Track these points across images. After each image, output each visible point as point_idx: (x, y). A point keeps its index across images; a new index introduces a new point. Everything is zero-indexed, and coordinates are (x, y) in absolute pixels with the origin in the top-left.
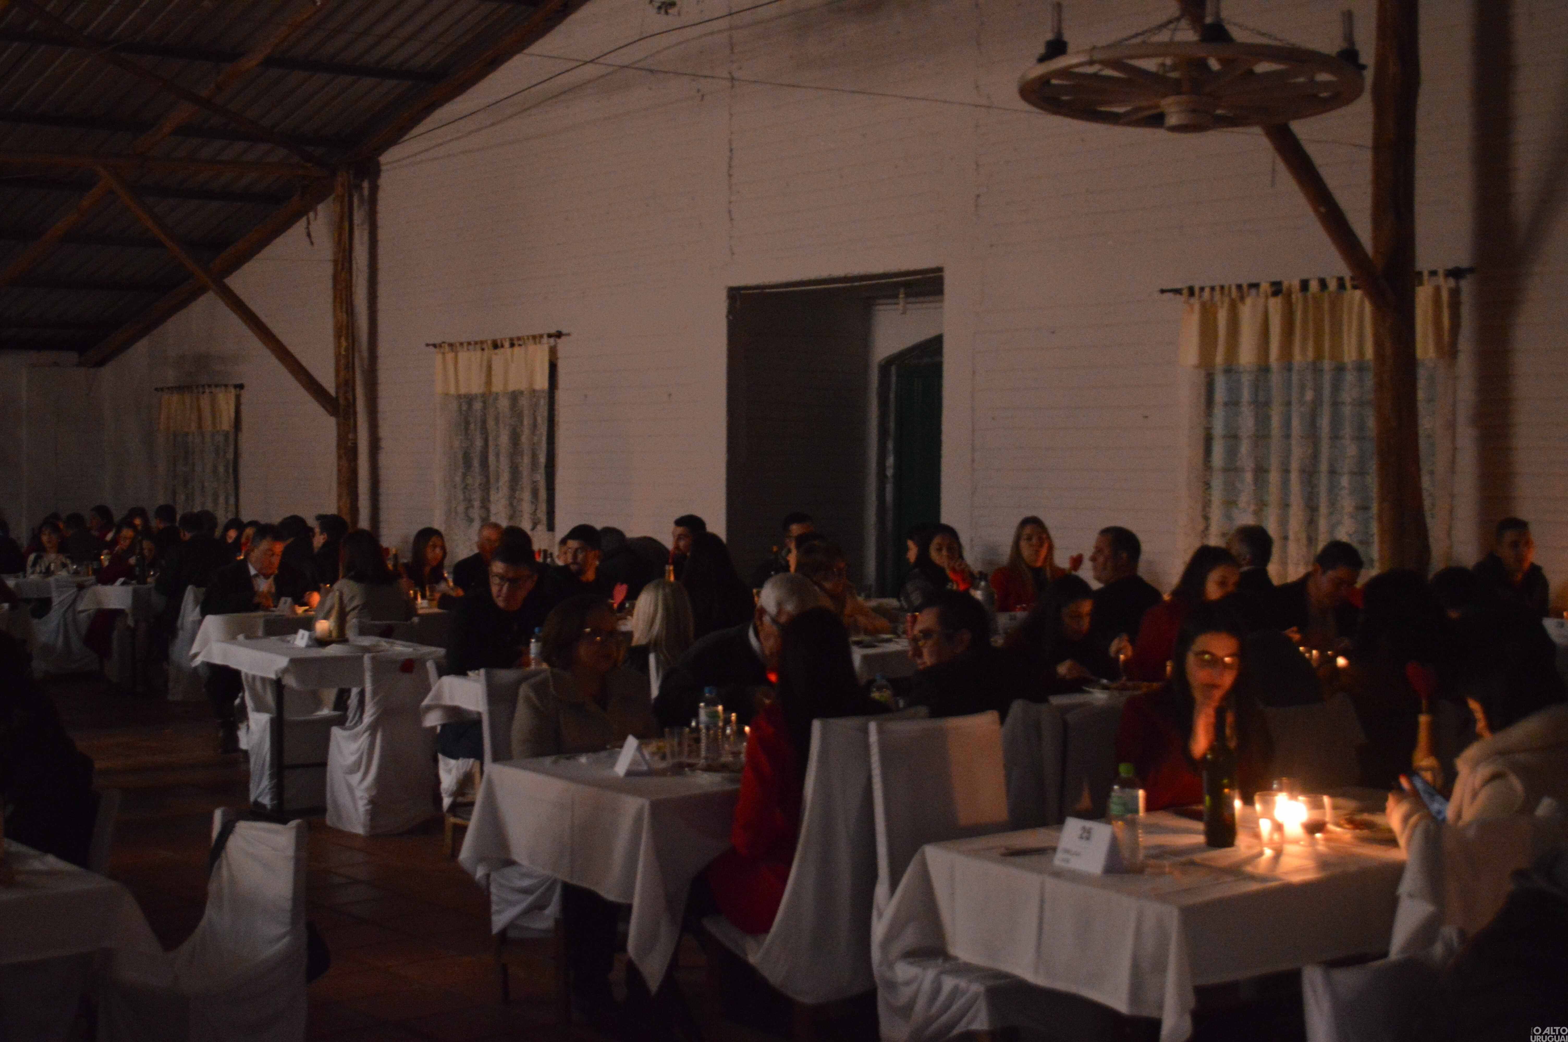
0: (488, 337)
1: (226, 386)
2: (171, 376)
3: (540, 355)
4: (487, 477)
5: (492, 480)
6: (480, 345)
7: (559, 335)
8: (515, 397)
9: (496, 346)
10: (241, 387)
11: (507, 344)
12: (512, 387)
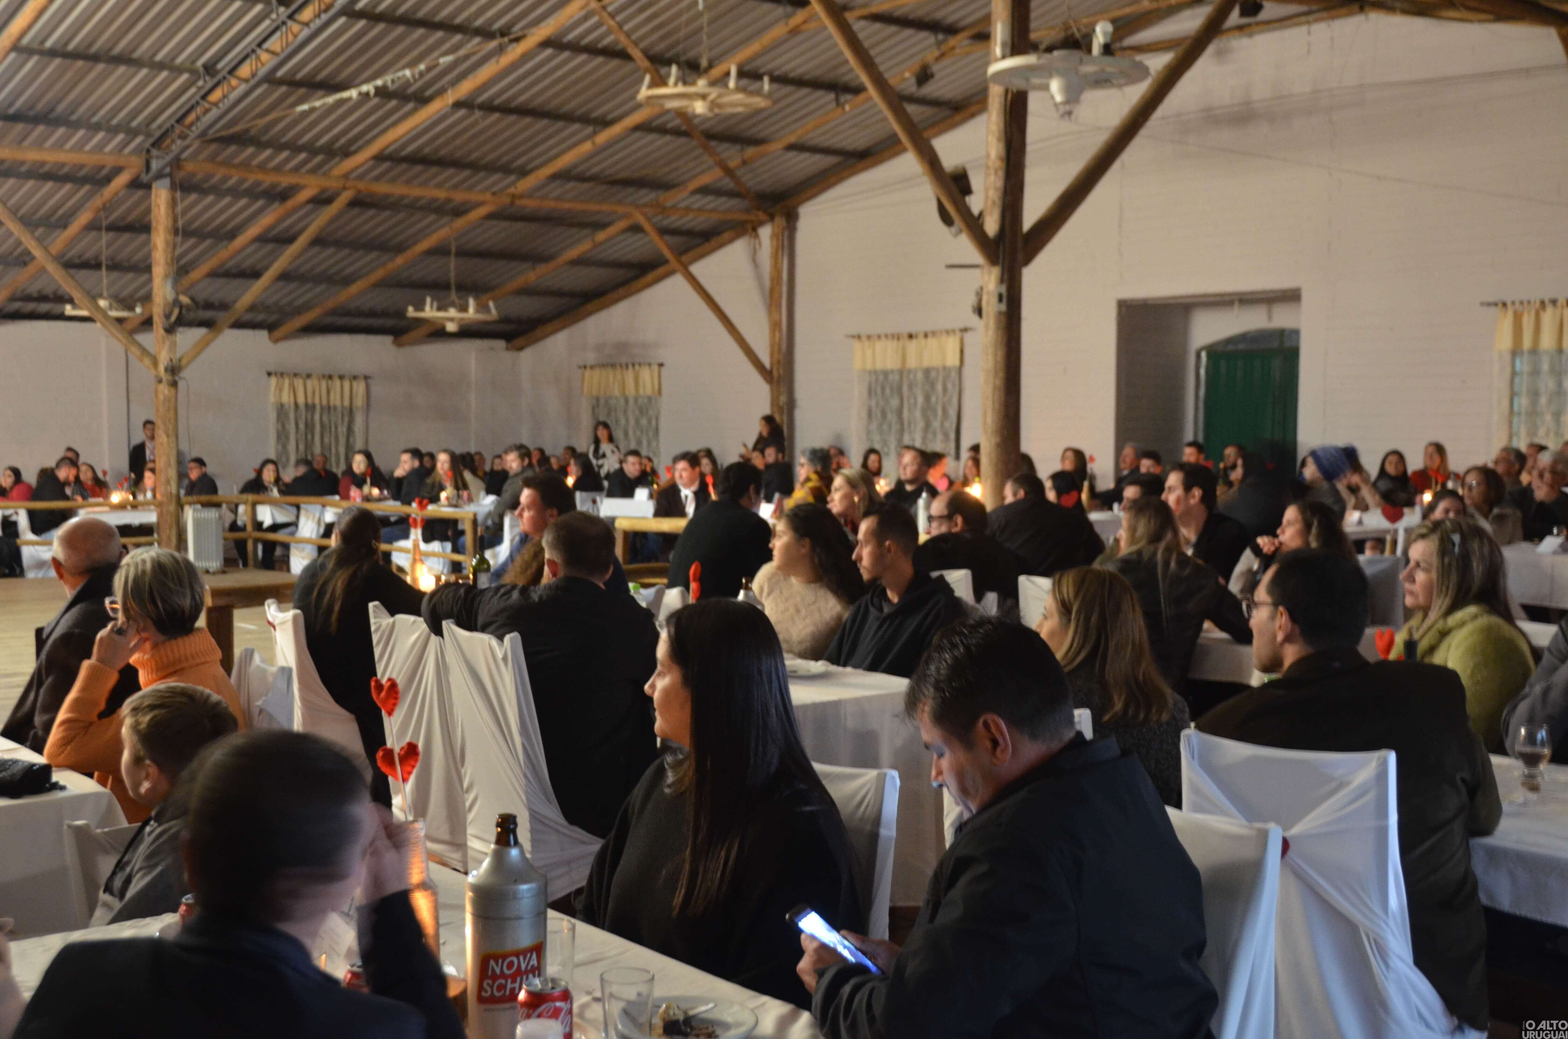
0: (905, 330)
1: (650, 365)
2: (591, 357)
3: (951, 344)
4: (902, 424)
5: (906, 426)
6: (897, 337)
7: (965, 330)
8: (927, 371)
9: (911, 336)
10: (661, 365)
11: (921, 336)
12: (926, 363)
